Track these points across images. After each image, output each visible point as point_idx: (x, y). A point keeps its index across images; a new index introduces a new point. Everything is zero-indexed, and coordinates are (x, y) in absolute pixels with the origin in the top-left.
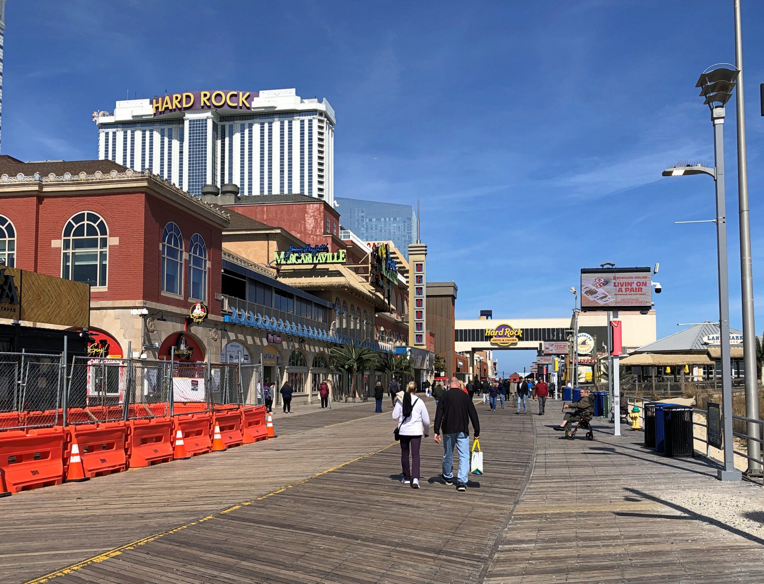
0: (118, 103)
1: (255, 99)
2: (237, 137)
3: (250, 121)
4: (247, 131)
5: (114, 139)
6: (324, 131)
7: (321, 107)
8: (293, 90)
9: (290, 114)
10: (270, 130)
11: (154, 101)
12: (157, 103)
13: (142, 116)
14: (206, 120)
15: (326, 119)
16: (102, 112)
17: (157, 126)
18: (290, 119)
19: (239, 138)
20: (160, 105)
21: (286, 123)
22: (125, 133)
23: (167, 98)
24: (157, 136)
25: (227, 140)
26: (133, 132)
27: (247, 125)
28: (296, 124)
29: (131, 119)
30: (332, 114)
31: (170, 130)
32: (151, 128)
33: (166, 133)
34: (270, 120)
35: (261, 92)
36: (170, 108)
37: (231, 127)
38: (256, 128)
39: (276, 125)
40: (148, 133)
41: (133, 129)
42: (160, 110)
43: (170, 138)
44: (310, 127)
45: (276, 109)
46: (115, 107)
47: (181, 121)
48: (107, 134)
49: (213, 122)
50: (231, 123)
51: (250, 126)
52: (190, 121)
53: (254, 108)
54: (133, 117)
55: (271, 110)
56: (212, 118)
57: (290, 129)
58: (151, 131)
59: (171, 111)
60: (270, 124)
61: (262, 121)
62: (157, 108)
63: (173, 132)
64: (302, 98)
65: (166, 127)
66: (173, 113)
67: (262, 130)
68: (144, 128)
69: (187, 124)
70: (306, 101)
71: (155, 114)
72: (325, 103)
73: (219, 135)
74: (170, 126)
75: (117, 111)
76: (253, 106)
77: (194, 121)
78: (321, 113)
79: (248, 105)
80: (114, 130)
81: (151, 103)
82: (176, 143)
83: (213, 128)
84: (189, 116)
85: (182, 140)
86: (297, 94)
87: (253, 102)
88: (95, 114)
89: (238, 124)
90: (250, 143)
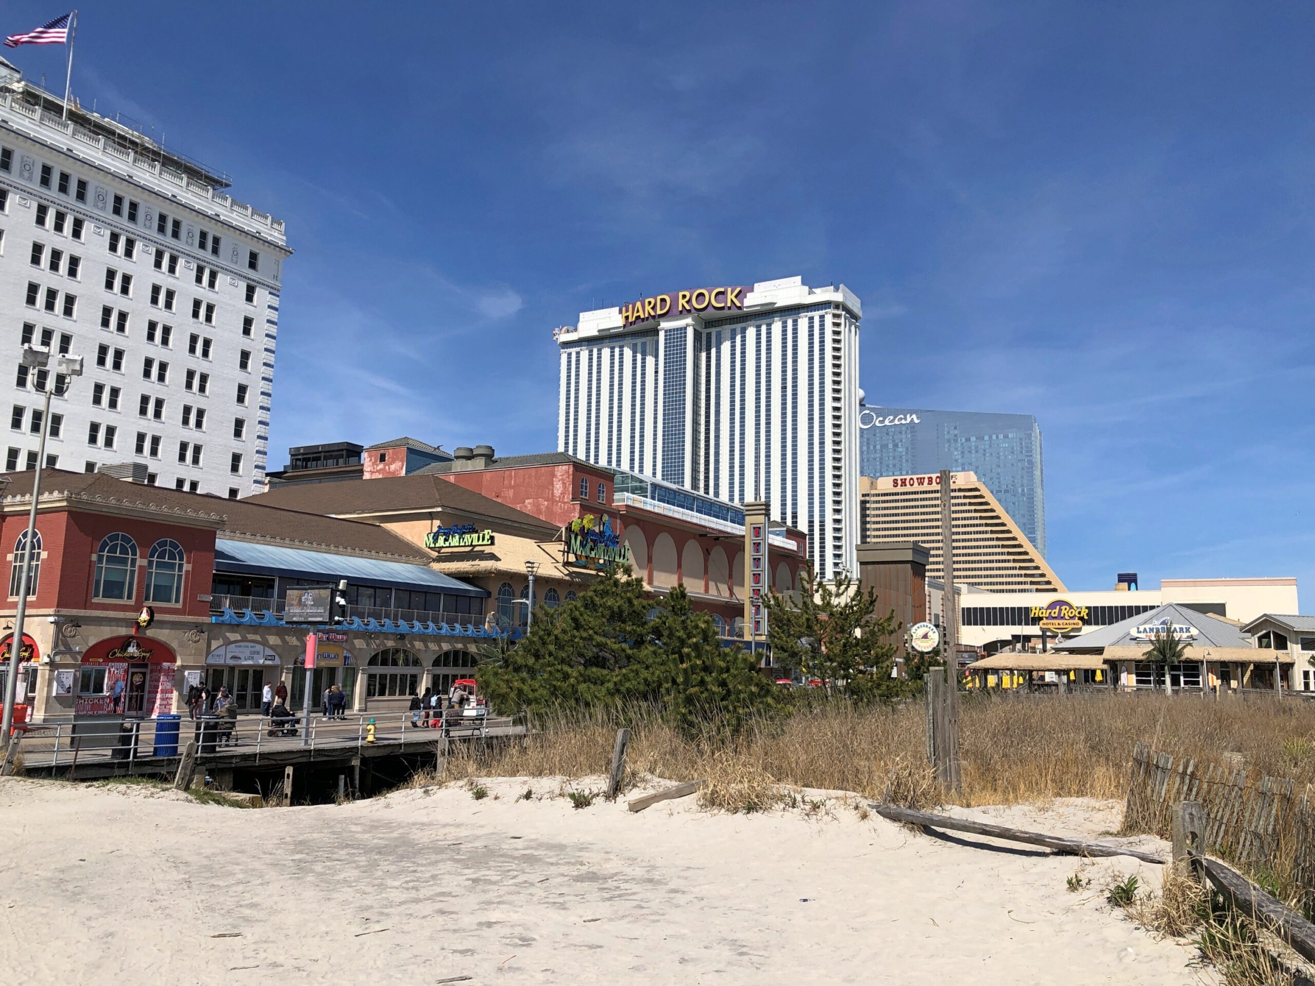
0: (581, 315)
1: (748, 295)
2: (726, 347)
3: (743, 325)
4: (738, 338)
5: (578, 361)
6: (842, 328)
7: (838, 297)
8: (798, 279)
9: (794, 310)
10: (769, 333)
11: (624, 309)
12: (627, 311)
13: (609, 329)
14: (685, 328)
15: (844, 313)
16: (565, 328)
17: (629, 340)
18: (795, 317)
19: (729, 348)
20: (630, 313)
21: (790, 322)
22: (591, 352)
23: (638, 304)
24: (628, 352)
25: (713, 351)
26: (599, 350)
27: (738, 330)
28: (803, 323)
29: (597, 334)
30: (855, 304)
31: (644, 344)
32: (621, 343)
33: (639, 348)
34: (768, 321)
35: (756, 285)
36: (642, 316)
37: (719, 335)
38: (751, 332)
39: (777, 327)
40: (617, 350)
41: (600, 346)
42: (630, 320)
43: (644, 355)
44: (822, 326)
45: (776, 306)
46: (578, 321)
47: (656, 332)
48: (570, 355)
49: (695, 330)
50: (718, 329)
51: (744, 331)
52: (666, 331)
53: (747, 307)
54: (599, 331)
55: (770, 307)
56: (693, 325)
57: (795, 331)
58: (621, 347)
59: (643, 320)
60: (769, 326)
61: (758, 323)
62: (627, 318)
63: (648, 347)
64: (810, 288)
65: (639, 341)
66: (645, 322)
67: (758, 335)
68: (612, 345)
69: (662, 334)
70: (817, 291)
71: (624, 326)
72: (843, 291)
73: (704, 346)
74: (644, 340)
75: (581, 326)
76: (745, 305)
77: (670, 330)
78: (837, 306)
79: (738, 304)
80: (578, 349)
81: (621, 312)
82: (650, 360)
83: (695, 338)
84: (665, 325)
85: (657, 357)
86: (804, 283)
87: (745, 300)
88: (557, 331)
89: (727, 329)
90: (743, 353)
